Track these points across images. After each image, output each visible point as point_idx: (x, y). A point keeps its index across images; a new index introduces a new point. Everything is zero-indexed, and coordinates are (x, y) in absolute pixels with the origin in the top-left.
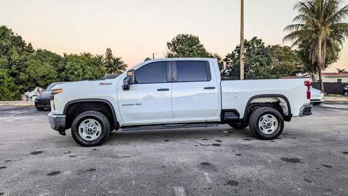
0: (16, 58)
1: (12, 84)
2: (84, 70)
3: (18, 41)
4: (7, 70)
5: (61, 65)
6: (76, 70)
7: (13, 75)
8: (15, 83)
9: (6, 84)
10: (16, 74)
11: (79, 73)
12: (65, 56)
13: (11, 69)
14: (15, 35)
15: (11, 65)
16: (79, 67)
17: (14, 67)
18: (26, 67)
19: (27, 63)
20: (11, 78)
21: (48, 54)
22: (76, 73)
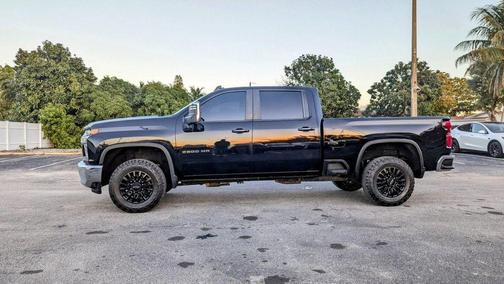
0: (77, 88)
1: (73, 125)
2: (170, 106)
3: (77, 65)
4: (64, 105)
5: (137, 99)
6: (159, 106)
7: (72, 112)
8: (76, 124)
9: (64, 125)
10: (75, 110)
11: (163, 110)
12: (142, 85)
13: (68, 103)
14: (72, 56)
15: (69, 99)
16: (164, 101)
17: (73, 101)
18: (91, 101)
19: (93, 95)
20: (70, 116)
21: (119, 82)
22: (159, 110)
